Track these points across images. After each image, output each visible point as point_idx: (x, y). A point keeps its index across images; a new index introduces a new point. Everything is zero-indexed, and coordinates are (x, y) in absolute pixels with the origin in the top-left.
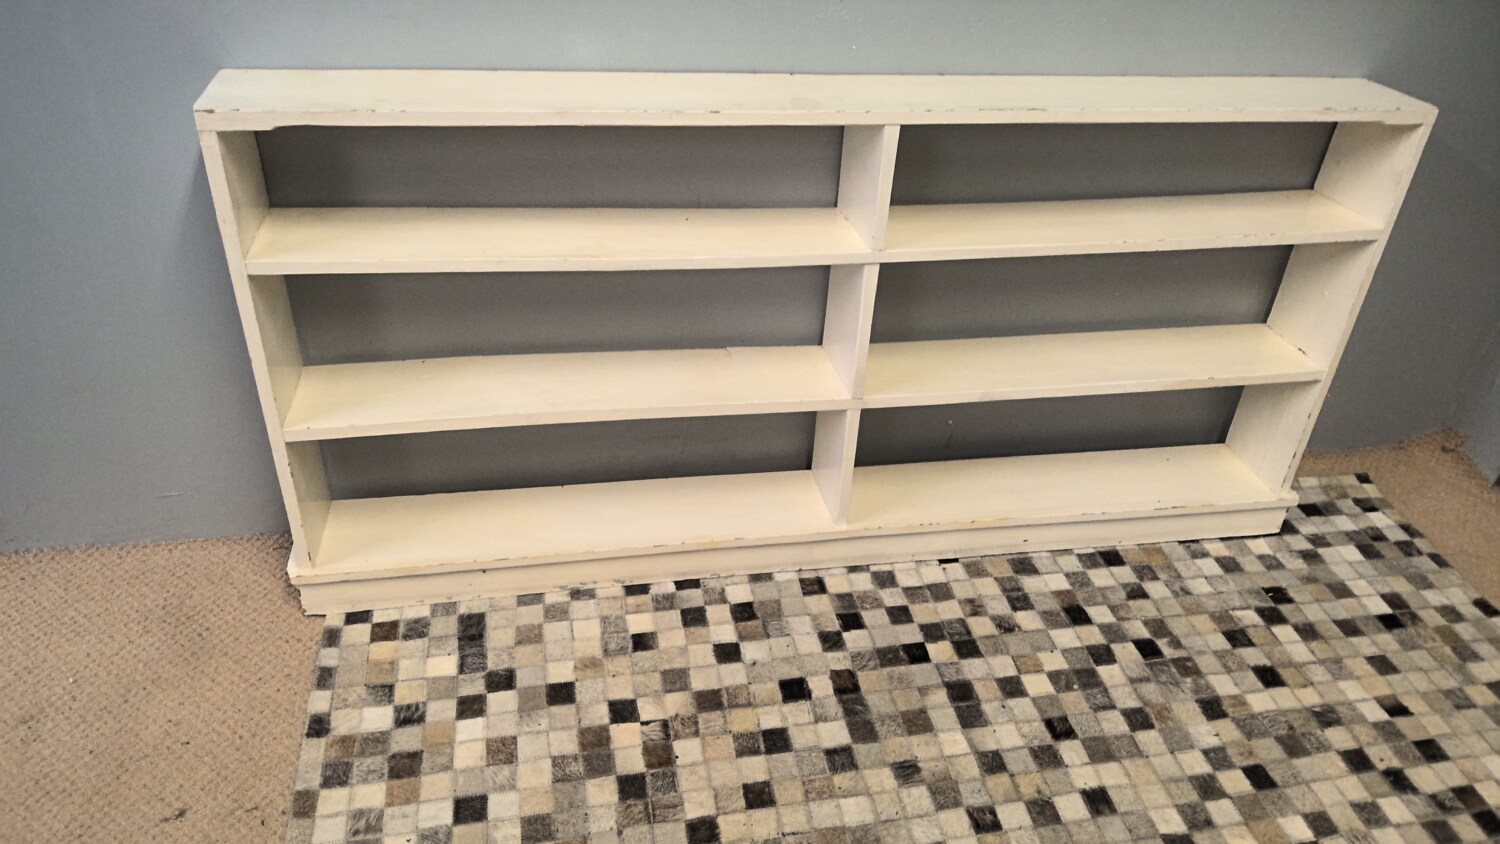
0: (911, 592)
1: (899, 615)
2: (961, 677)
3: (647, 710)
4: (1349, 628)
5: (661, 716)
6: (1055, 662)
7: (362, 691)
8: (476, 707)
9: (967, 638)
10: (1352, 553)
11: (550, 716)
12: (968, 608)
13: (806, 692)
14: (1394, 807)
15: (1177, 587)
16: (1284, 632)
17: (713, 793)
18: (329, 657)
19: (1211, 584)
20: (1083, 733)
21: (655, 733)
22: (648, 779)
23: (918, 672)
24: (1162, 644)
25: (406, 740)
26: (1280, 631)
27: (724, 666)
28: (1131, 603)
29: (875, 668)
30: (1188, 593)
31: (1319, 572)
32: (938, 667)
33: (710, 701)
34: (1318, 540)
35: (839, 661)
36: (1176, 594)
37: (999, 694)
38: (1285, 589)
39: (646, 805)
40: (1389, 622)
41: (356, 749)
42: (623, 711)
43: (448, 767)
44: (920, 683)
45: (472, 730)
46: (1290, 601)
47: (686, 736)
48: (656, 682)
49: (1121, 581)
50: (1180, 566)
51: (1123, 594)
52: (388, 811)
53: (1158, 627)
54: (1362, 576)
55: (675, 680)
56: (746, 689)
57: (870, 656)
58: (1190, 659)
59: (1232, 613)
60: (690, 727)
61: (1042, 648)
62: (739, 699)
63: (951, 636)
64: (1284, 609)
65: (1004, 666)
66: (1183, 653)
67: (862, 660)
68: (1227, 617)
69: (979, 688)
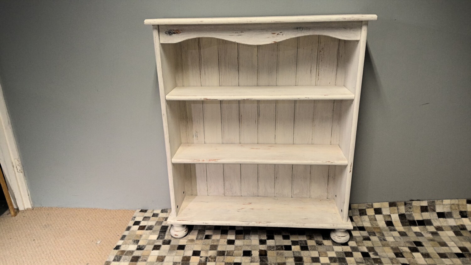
1: (286, 237)
2: (300, 256)
3: (202, 254)
5: (206, 256)
6: (333, 254)
7: (131, 241)
8: (158, 248)
9: (306, 245)
11: (177, 252)
12: (309, 238)
13: (251, 254)
15: (382, 239)
16: (417, 255)
18: (126, 233)
19: (394, 239)
21: (203, 259)
23: (287, 253)
25: (137, 253)
26: (415, 254)
27: (229, 245)
28: (364, 241)
29: (274, 250)
30: (385, 240)
31: (436, 238)
32: (293, 252)
33: (222, 253)
35: (263, 247)
37: (311, 261)
38: (422, 242)
40: (459, 255)
41: (125, 254)
42: (196, 253)
43: (146, 261)
44: (286, 255)
45: (156, 253)
46: (423, 246)
47: (211, 261)
48: (208, 247)
49: (362, 235)
50: (385, 233)
51: (362, 239)
54: (453, 241)
55: (213, 247)
56: (233, 252)
57: (273, 247)
58: (380, 259)
59: (399, 248)
60: (214, 259)
61: (329, 250)
62: (230, 254)
63: (300, 244)
64: (419, 248)
65: (315, 254)
66: (377, 257)
67: (270, 248)
68: (397, 248)
69: (305, 259)
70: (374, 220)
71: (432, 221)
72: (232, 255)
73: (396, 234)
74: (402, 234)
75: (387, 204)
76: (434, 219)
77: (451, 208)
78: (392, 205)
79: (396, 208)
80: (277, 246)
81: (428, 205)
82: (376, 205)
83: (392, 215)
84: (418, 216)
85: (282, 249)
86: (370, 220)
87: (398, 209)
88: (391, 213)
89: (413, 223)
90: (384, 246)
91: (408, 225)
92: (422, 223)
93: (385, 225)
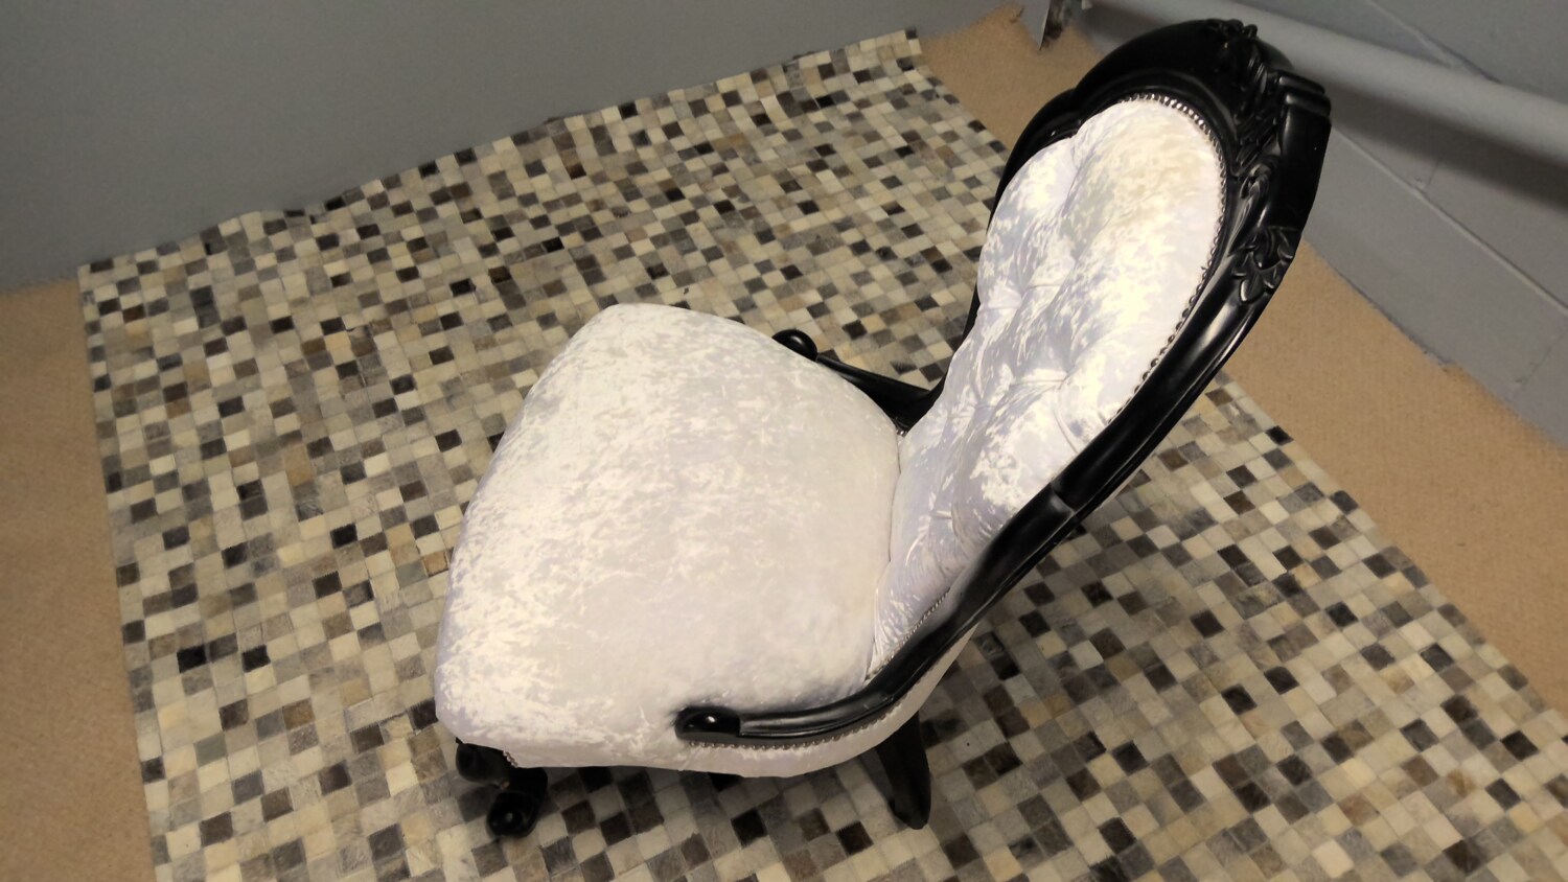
0: (551, 205)
1: (541, 222)
3: (350, 322)
4: (873, 162)
5: (362, 324)
6: (656, 229)
9: (590, 227)
10: (887, 107)
11: (278, 341)
12: (593, 207)
14: (881, 271)
16: (826, 176)
17: (407, 361)
20: (673, 271)
21: (358, 334)
22: (358, 363)
23: (555, 257)
24: (735, 202)
25: (172, 378)
26: (821, 175)
27: (406, 283)
29: (522, 261)
30: (757, 161)
31: (860, 127)
32: (569, 250)
33: (399, 306)
34: (863, 103)
35: (494, 262)
36: (749, 164)
37: (614, 259)
39: (360, 377)
40: (903, 152)
42: (332, 326)
43: (207, 387)
45: (220, 361)
47: (383, 332)
48: (355, 303)
49: (709, 164)
50: (756, 145)
52: (171, 421)
53: (734, 191)
54: (890, 123)
55: (369, 299)
56: (424, 294)
57: (519, 254)
58: (754, 208)
59: (789, 170)
60: (385, 325)
61: (647, 223)
62: (420, 301)
63: (579, 228)
64: (828, 159)
65: (619, 240)
66: (749, 205)
67: (512, 258)
68: (785, 173)
69: (600, 258)
70: (725, 121)
71: (849, 93)
72: (428, 303)
73: (778, 139)
74: (792, 136)
75: (745, 78)
76: (850, 88)
77: (879, 56)
78: (758, 77)
79: (767, 83)
80: (527, 250)
81: (832, 58)
82: (725, 85)
83: (763, 101)
84: (816, 90)
85: (542, 253)
86: (720, 122)
87: (773, 84)
88: (760, 97)
89: (810, 106)
90: (757, 175)
91: (799, 114)
92: (826, 102)
93: (753, 126)
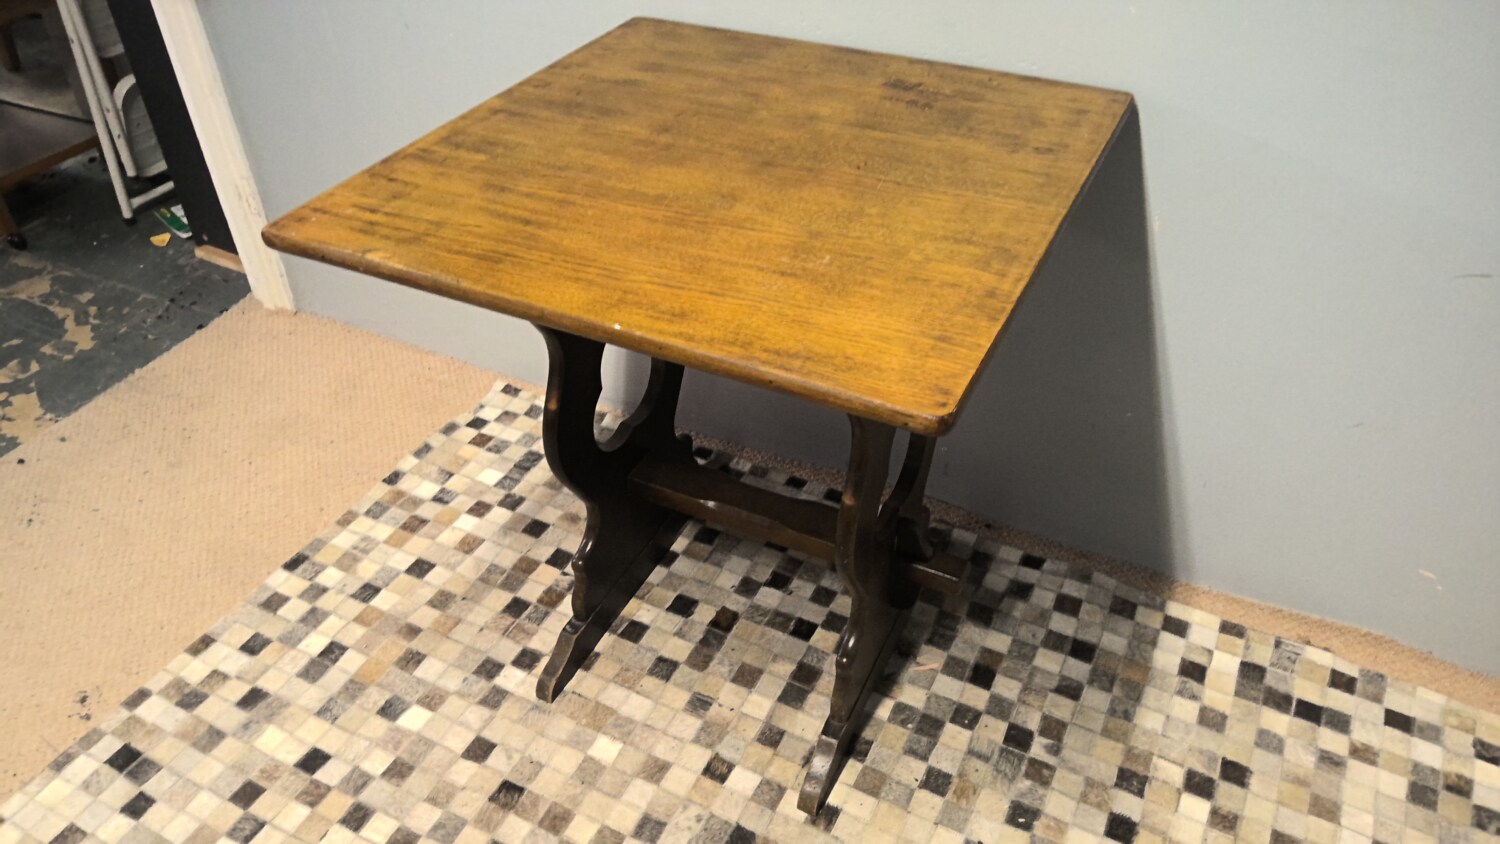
1: (823, 596)
2: (817, 665)
7: (434, 469)
8: (482, 511)
10: (1397, 786)
11: (516, 539)
13: (690, 612)
15: (1120, 708)
16: (1196, 808)
18: (437, 440)
19: (1166, 725)
20: (873, 762)
22: (530, 608)
23: (789, 643)
24: (1039, 742)
25: (428, 511)
28: (1052, 695)
29: (759, 623)
30: (1127, 716)
32: (809, 648)
34: (1364, 753)
35: (737, 603)
36: (1112, 712)
38: (1251, 772)
41: (400, 501)
43: (433, 538)
44: (781, 651)
45: (467, 524)
46: (1243, 785)
49: (1066, 673)
50: (1150, 694)
51: (1054, 683)
52: (382, 546)
53: (1055, 727)
57: (765, 613)
58: (1052, 768)
67: (756, 611)
68: (1144, 759)
70: (1147, 641)
71: (1354, 723)
73: (1187, 710)
74: (1210, 719)
75: (1216, 622)
76: (1363, 721)
77: (1443, 717)
78: (1231, 629)
79: (1240, 642)
80: (777, 614)
81: (1362, 676)
82: (1177, 611)
83: (1217, 654)
84: (1308, 690)
85: (785, 629)
87: (1246, 647)
88: (1217, 648)
89: (1280, 701)
90: (1106, 733)
91: (1253, 700)
92: (1310, 712)
93: (1174, 670)
